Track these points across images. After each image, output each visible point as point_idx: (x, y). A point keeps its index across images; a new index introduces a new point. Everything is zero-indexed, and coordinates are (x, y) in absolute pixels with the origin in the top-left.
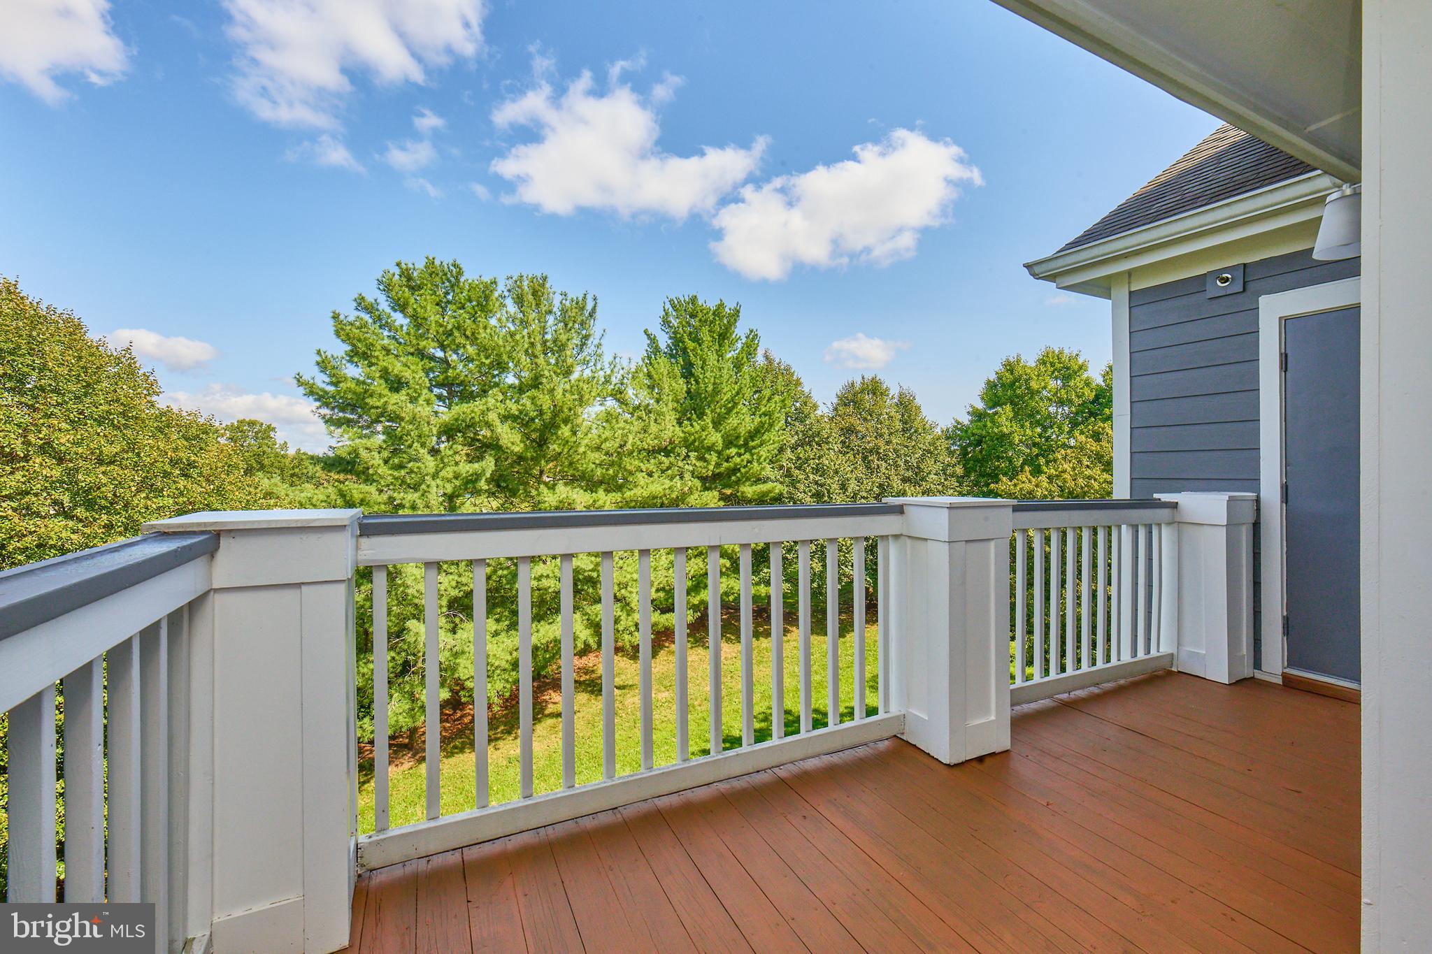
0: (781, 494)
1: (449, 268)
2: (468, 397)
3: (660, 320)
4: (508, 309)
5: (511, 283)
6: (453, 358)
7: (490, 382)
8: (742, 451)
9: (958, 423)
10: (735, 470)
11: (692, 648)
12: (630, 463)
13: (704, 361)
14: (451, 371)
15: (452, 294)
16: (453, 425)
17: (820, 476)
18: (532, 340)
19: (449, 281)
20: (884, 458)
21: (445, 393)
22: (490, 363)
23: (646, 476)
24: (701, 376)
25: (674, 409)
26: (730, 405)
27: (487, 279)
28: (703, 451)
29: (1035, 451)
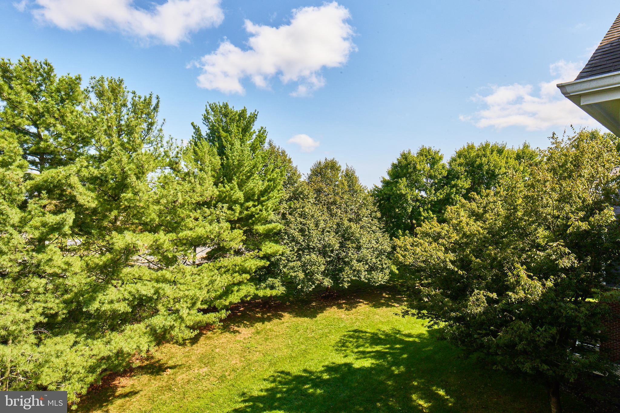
0: (280, 230)
1: (41, 65)
2: (56, 163)
3: (203, 117)
4: (92, 101)
5: (94, 82)
6: (45, 133)
7: (76, 152)
8: (256, 203)
9: (376, 187)
10: (252, 216)
11: (222, 333)
12: (182, 212)
13: (232, 145)
14: (42, 143)
15: (44, 86)
16: (43, 185)
17: (304, 219)
18: (110, 124)
19: (42, 76)
20: (339, 207)
21: (37, 160)
22: (76, 138)
23: (193, 220)
24: (230, 155)
25: (213, 176)
26: (249, 174)
27: (73, 76)
28: (232, 203)
29: (418, 204)
